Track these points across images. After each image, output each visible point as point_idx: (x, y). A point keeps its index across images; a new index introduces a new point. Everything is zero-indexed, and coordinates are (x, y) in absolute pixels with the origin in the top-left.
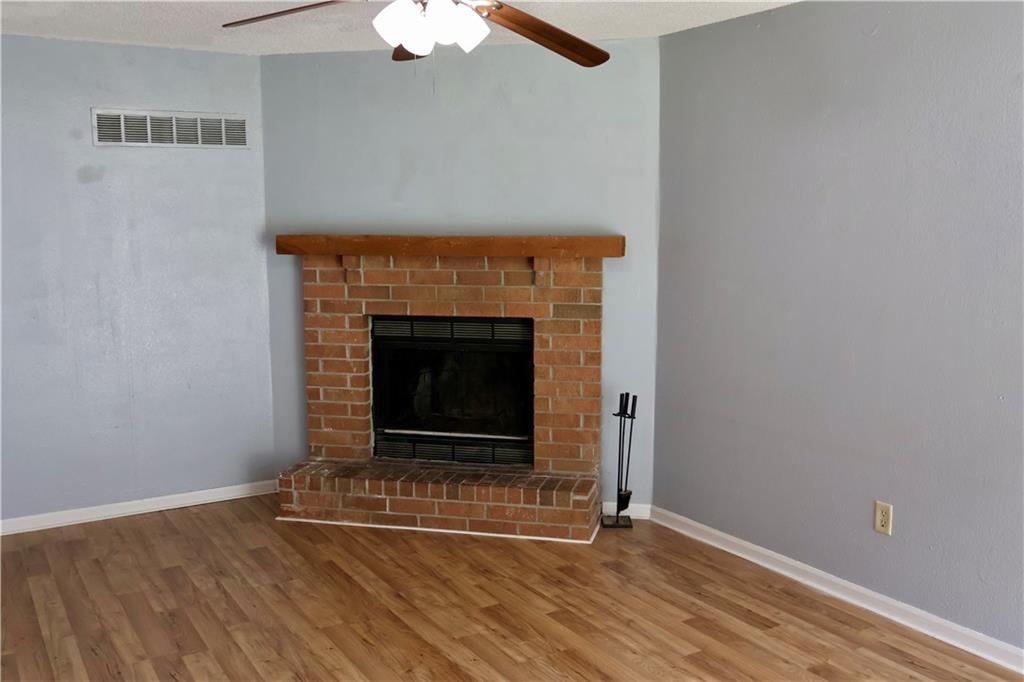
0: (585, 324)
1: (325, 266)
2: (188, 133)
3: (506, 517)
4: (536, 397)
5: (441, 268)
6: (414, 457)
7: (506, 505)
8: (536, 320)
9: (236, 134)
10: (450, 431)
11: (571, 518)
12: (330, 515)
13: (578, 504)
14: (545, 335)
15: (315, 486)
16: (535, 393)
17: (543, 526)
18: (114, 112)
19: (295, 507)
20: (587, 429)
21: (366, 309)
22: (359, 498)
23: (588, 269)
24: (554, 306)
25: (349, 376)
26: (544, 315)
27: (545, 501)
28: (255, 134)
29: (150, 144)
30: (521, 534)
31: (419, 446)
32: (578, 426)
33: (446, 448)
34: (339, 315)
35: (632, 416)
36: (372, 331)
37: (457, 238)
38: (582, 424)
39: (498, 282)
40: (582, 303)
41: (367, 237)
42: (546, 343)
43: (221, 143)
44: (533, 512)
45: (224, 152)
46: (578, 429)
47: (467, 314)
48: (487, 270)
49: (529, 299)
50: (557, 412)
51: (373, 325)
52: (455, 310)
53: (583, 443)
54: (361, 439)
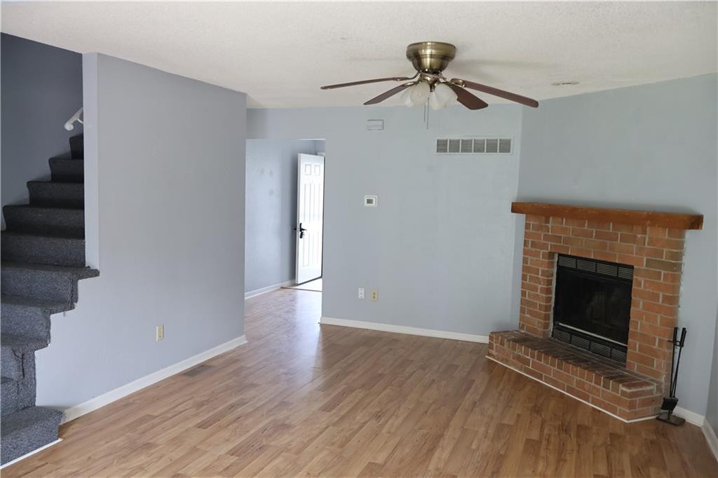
0: (664, 274)
1: (535, 221)
2: (479, 147)
3: (584, 389)
4: (631, 319)
5: (588, 227)
6: (570, 343)
7: (585, 381)
8: (635, 267)
9: (505, 146)
10: (591, 332)
11: (619, 401)
12: (506, 361)
13: (623, 393)
14: (640, 278)
15: (502, 344)
16: (631, 316)
17: (603, 402)
18: (445, 138)
19: (494, 352)
20: (660, 348)
21: (551, 247)
22: (519, 355)
23: (669, 235)
24: (647, 259)
25: (540, 286)
26: (641, 264)
27: (606, 386)
28: (516, 146)
29: (460, 153)
30: (592, 403)
31: (574, 338)
32: (654, 345)
33: (587, 342)
34: (538, 250)
35: (682, 345)
36: (558, 262)
37: (592, 209)
38: (657, 344)
39: (616, 240)
40: (664, 260)
41: (550, 205)
42: (641, 285)
43: (496, 151)
44: (598, 390)
45: (498, 156)
46: (654, 347)
47: (598, 258)
48: (611, 231)
49: (632, 253)
50: (642, 332)
51: (558, 259)
52: (592, 255)
53: (657, 357)
54: (543, 325)
